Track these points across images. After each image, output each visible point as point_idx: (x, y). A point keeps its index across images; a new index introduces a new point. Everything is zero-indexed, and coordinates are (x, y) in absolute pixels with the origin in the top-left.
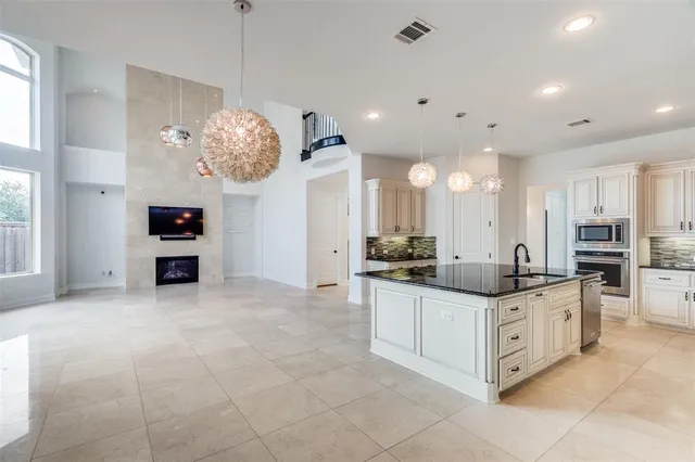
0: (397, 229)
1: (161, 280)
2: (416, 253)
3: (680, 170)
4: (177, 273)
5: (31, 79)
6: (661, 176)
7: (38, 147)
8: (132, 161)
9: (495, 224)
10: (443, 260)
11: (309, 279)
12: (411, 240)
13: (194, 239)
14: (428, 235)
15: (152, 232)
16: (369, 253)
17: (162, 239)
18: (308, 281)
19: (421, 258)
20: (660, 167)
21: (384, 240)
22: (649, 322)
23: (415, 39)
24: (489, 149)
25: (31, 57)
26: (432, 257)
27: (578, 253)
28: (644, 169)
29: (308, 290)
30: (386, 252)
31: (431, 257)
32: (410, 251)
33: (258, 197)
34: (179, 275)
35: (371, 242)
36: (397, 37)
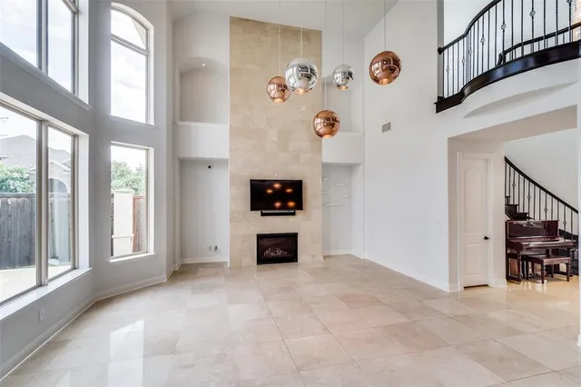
1: (262, 259)
4: (276, 251)
5: (146, 52)
7: (152, 123)
8: (235, 133)
11: (452, 279)
13: (294, 214)
15: (253, 208)
17: (263, 215)
18: (451, 283)
25: (147, 30)
33: (357, 165)
34: (279, 253)
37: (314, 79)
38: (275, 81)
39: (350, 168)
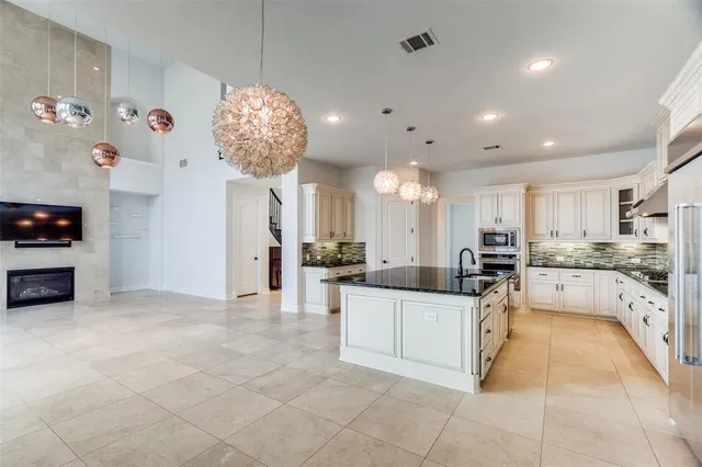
0: (332, 235)
1: (15, 301)
2: (345, 258)
3: (550, 191)
4: (41, 290)
6: (538, 195)
9: (416, 231)
10: (372, 265)
11: (229, 290)
12: (341, 245)
13: (69, 245)
14: (357, 240)
16: (304, 259)
17: (17, 246)
18: (227, 293)
19: (350, 263)
20: (537, 188)
21: (318, 246)
22: (533, 309)
23: (415, 49)
24: (414, 163)
26: (362, 262)
27: (483, 256)
28: (528, 189)
29: (228, 302)
30: (319, 258)
31: (359, 262)
32: (339, 256)
33: (155, 197)
34: (44, 292)
35: (306, 247)
36: (403, 43)
37: (88, 117)
38: (41, 100)
39: (148, 199)
